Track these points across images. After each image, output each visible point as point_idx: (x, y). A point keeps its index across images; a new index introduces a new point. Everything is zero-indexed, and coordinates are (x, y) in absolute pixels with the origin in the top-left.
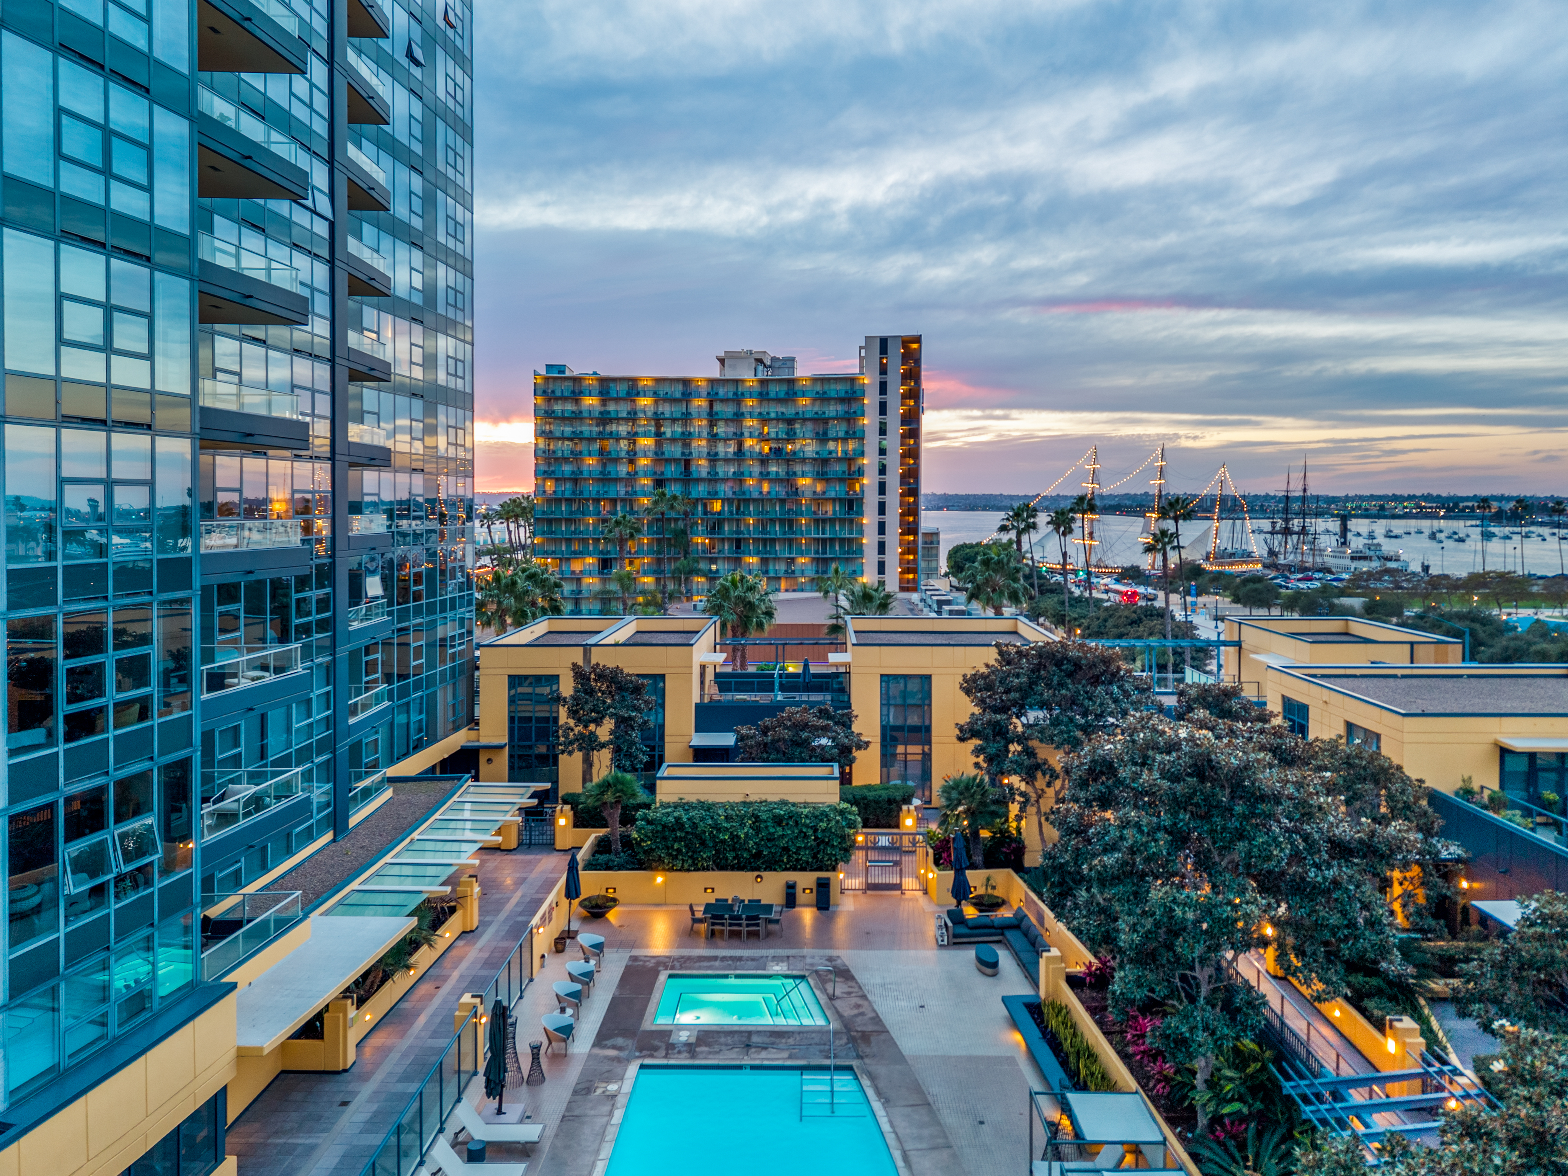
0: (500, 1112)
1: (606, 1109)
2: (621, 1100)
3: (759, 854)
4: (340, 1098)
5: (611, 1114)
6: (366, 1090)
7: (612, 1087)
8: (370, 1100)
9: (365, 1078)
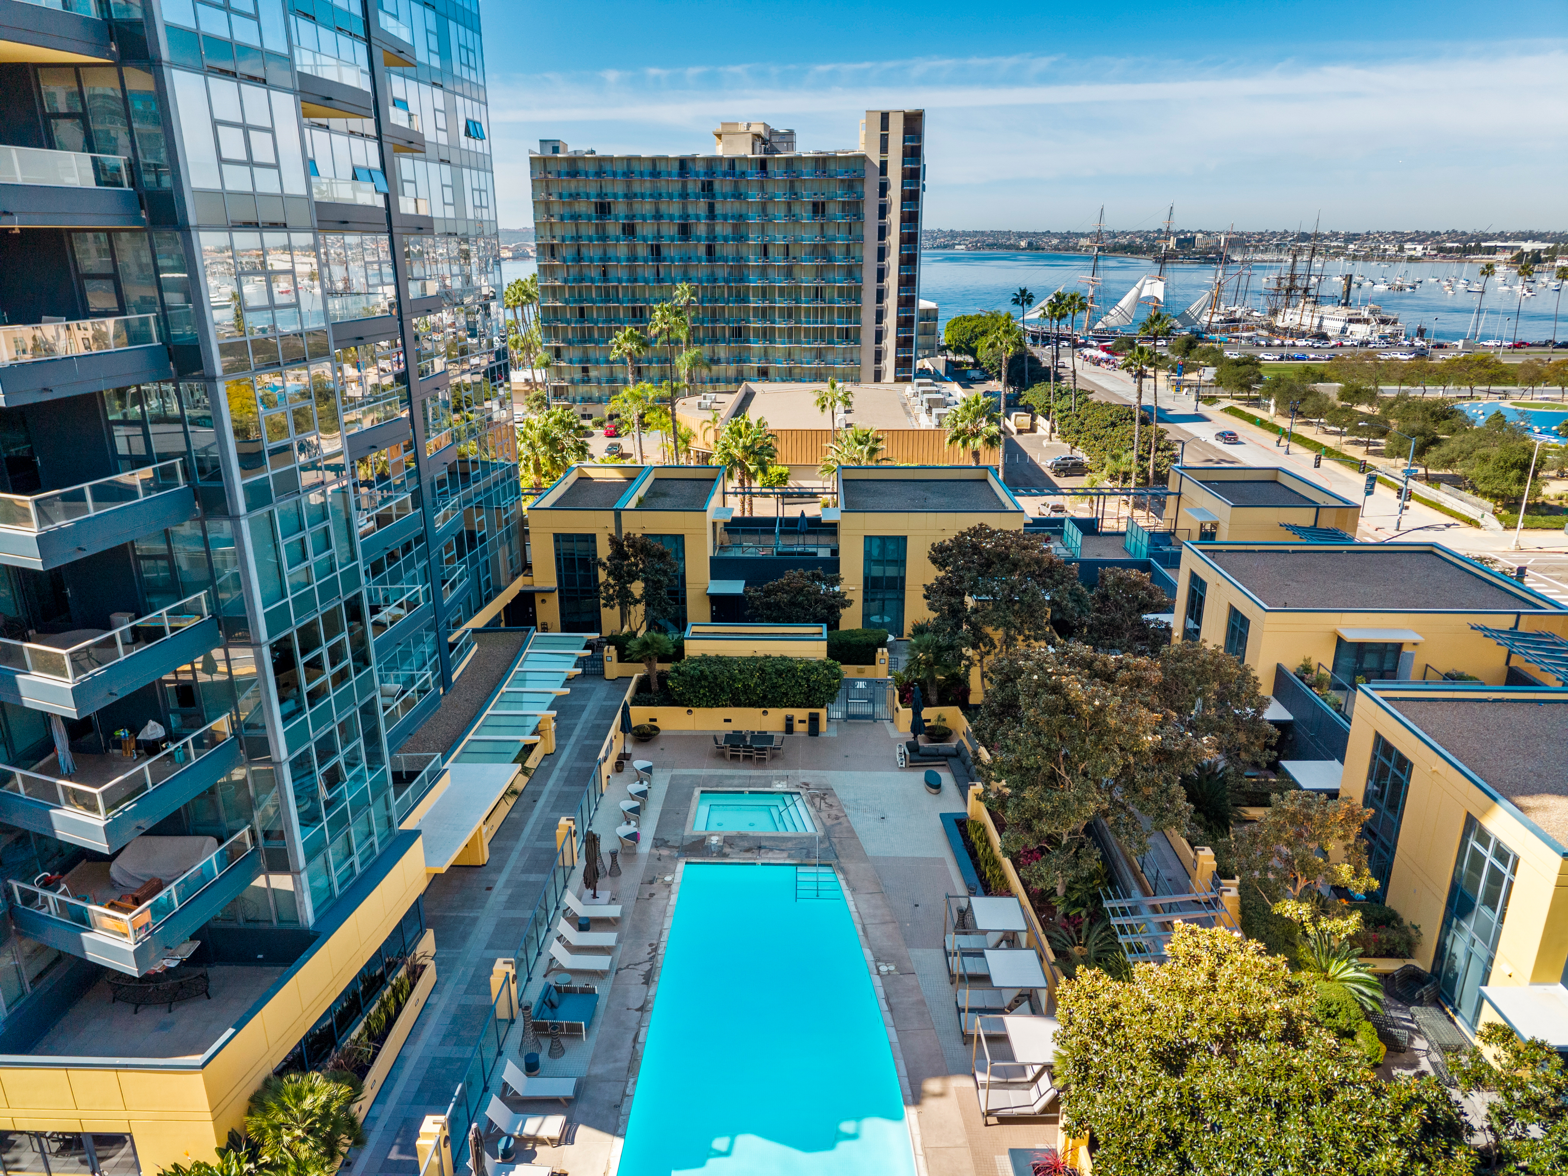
0: (595, 896)
1: (666, 894)
2: (674, 888)
3: (765, 697)
4: (485, 885)
5: (669, 898)
6: (502, 879)
7: (668, 878)
8: (506, 886)
9: (499, 870)
